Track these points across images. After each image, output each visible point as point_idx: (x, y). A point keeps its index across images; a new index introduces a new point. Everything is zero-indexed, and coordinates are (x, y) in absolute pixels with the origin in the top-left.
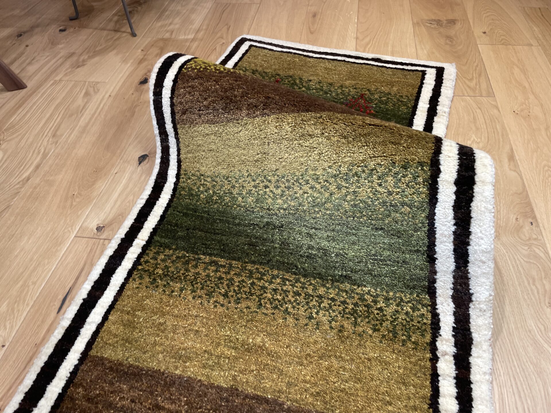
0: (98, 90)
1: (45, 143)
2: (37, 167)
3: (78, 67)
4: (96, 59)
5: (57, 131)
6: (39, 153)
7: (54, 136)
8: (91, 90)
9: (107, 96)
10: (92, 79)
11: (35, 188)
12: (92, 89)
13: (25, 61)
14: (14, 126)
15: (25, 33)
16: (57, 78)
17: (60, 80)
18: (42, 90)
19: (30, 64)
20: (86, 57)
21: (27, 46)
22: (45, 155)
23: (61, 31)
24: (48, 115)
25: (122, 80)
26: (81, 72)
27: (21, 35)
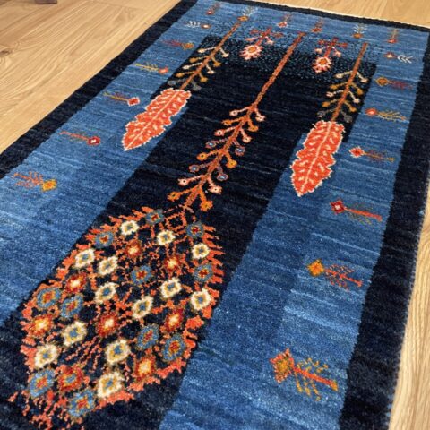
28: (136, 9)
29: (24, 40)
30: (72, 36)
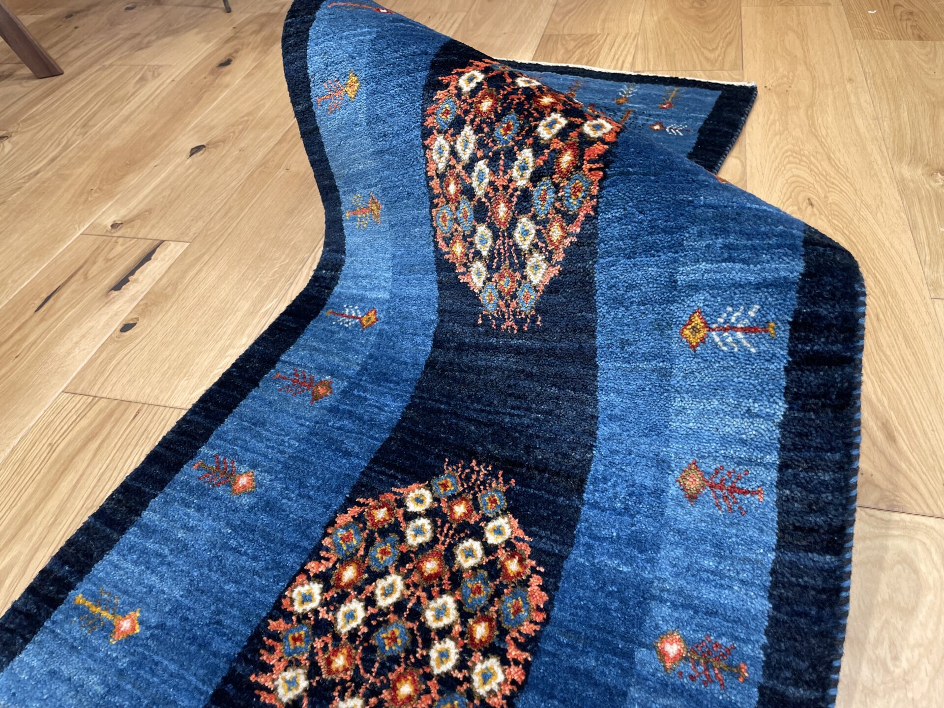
0: (159, 75)
1: (70, 134)
2: (53, 160)
3: (141, 49)
4: (166, 40)
5: (90, 120)
6: (59, 144)
7: (84, 126)
8: (149, 75)
9: (169, 81)
10: (153, 63)
11: (44, 182)
12: (151, 73)
13: (69, 44)
14: (33, 117)
15: (77, 12)
16: (107, 63)
17: (111, 65)
18: (82, 77)
19: (73, 48)
20: (154, 38)
21: (76, 28)
22: (66, 148)
23: (128, 9)
24: (82, 104)
25: (196, 63)
26: (143, 54)
27: (71, 16)
28: (161, 66)
29: (24, 121)
30: (83, 107)
